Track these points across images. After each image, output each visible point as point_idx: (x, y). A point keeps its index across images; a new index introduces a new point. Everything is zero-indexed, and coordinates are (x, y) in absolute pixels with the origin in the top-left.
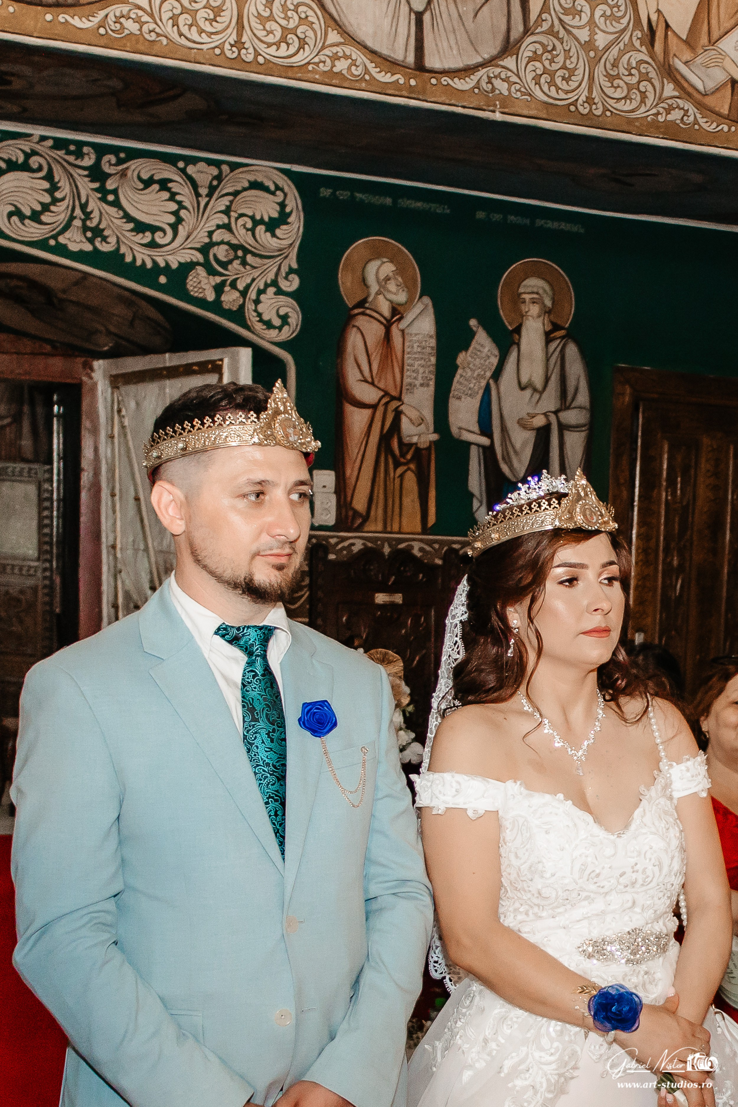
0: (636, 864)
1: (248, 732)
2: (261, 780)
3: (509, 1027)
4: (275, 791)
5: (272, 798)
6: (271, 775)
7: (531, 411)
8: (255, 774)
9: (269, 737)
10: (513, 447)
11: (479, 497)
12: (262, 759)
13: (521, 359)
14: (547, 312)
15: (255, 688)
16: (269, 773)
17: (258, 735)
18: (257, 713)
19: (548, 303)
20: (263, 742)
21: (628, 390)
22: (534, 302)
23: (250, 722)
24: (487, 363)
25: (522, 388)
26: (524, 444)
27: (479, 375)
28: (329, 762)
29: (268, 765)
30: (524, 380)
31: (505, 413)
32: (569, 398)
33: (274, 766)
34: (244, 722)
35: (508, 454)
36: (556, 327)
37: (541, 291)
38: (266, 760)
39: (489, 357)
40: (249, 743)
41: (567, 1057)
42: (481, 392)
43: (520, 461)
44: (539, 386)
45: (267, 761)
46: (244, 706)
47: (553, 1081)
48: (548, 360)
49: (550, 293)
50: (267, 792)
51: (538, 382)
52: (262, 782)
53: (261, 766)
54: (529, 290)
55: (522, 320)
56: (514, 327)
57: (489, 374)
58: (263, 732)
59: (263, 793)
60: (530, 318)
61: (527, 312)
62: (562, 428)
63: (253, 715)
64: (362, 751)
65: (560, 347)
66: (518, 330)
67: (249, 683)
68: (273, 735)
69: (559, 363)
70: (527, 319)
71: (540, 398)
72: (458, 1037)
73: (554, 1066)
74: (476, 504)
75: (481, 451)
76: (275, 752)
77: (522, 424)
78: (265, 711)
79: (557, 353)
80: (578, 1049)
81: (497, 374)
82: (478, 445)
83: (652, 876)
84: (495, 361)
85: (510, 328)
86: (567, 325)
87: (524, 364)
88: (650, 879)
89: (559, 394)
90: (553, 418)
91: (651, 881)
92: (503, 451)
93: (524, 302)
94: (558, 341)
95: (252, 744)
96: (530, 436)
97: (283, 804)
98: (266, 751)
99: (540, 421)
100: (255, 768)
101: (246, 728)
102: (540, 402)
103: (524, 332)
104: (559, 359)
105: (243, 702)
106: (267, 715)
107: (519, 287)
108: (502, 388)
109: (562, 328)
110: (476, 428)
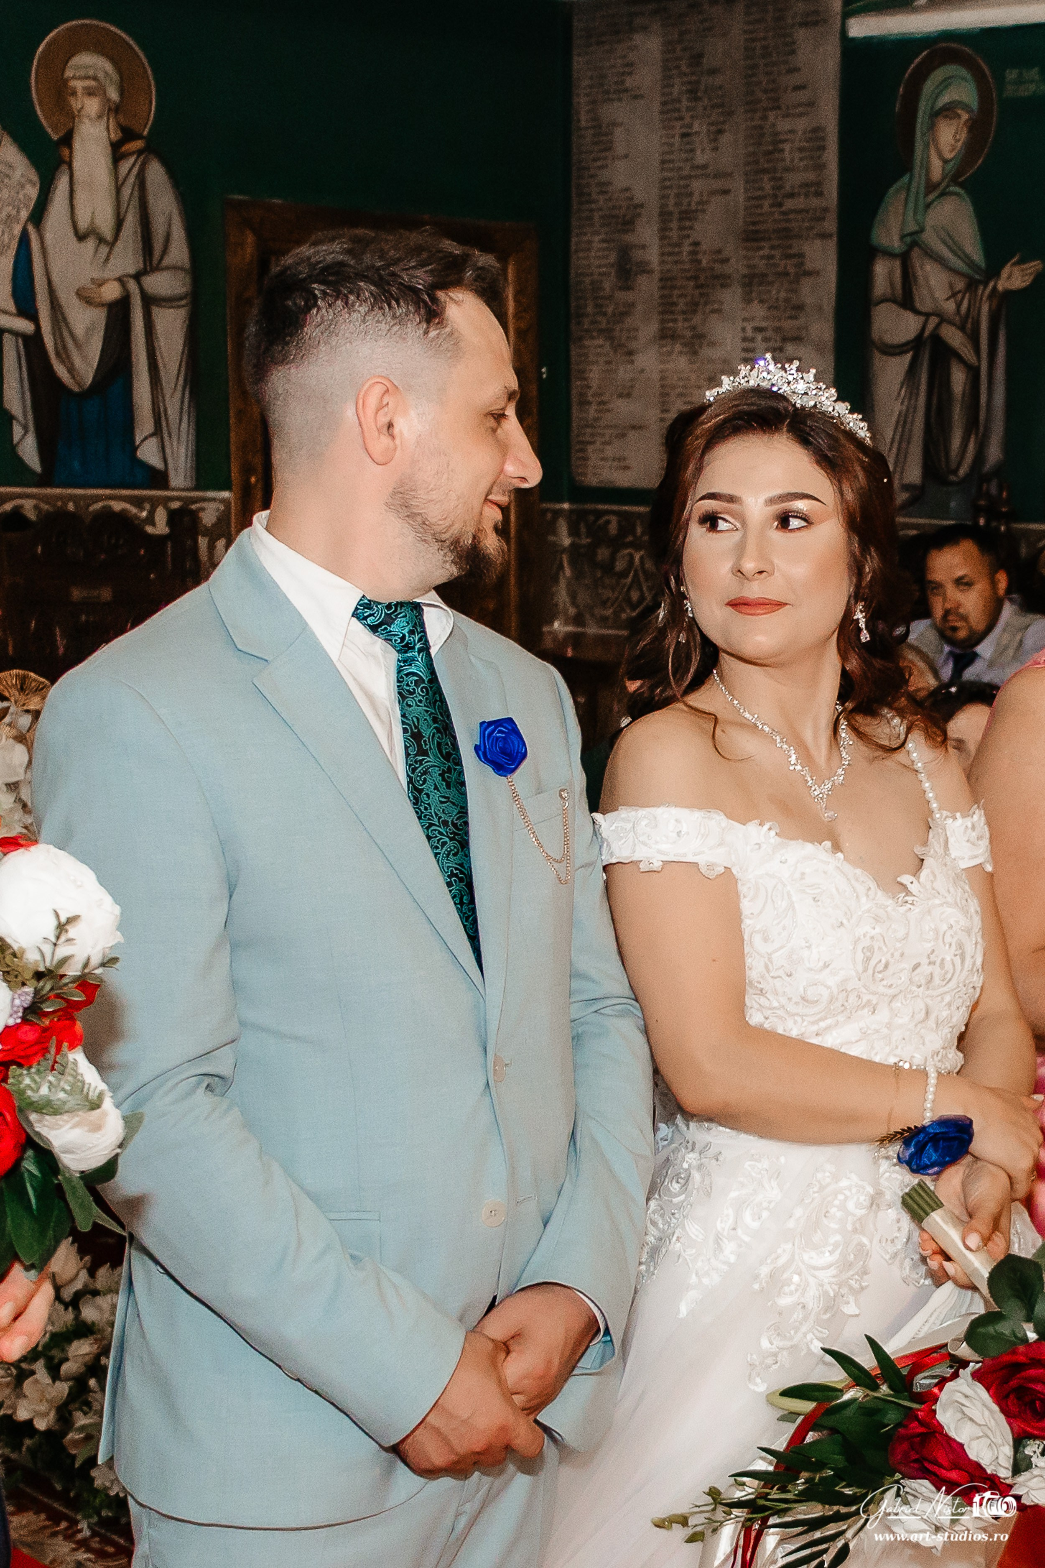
0: (933, 951)
1: (414, 770)
2: (437, 848)
3: (757, 1217)
4: (459, 865)
5: (456, 875)
6: (451, 839)
7: (96, 275)
8: (429, 838)
9: (444, 779)
10: (72, 335)
11: (23, 422)
12: (436, 814)
13: (75, 187)
14: (114, 110)
15: (420, 701)
16: (448, 837)
17: (428, 777)
18: (425, 741)
19: (114, 95)
20: (436, 788)
21: (250, 239)
22: (90, 93)
23: (416, 755)
24: (21, 196)
25: (81, 237)
26: (89, 331)
27: (9, 216)
28: (524, 814)
29: (445, 823)
30: (83, 224)
31: (55, 278)
32: (157, 253)
33: (455, 825)
34: (407, 755)
35: (65, 347)
36: (128, 134)
37: (101, 75)
38: (443, 815)
39: (23, 186)
40: (416, 789)
41: (852, 1256)
42: (14, 245)
43: (84, 358)
44: (108, 234)
45: (444, 817)
46: (405, 731)
47: (832, 1294)
48: (118, 190)
49: (115, 77)
50: (449, 867)
51: (106, 227)
52: (438, 851)
53: (435, 825)
54: (82, 73)
55: (73, 123)
56: (61, 134)
57: (24, 214)
58: (436, 772)
59: (442, 869)
60: (87, 121)
61: (79, 111)
62: (149, 301)
63: (419, 746)
64: (561, 796)
65: (137, 167)
66: (67, 140)
67: (411, 693)
68: (448, 777)
69: (136, 194)
70: (81, 122)
71: (109, 253)
72: (674, 1239)
73: (833, 1271)
74: (17, 431)
75: (20, 341)
76: (453, 804)
77: (85, 298)
78: (436, 739)
79: (132, 179)
80: (865, 1240)
81: (38, 215)
82: (16, 334)
83: (952, 971)
84: (33, 192)
85: (55, 137)
86: (146, 133)
87: (81, 197)
88: (949, 976)
89: (140, 245)
90: (132, 286)
91: (950, 979)
92: (56, 344)
93: (74, 93)
94: (132, 159)
95: (420, 791)
96: (99, 316)
97: (470, 886)
98: (442, 802)
99: (111, 292)
100: (428, 828)
101: (410, 765)
102: (112, 260)
103: (77, 144)
104: (136, 188)
105: (403, 723)
106: (439, 744)
107: (64, 70)
108: (49, 236)
109: (139, 137)
110: (11, 306)
